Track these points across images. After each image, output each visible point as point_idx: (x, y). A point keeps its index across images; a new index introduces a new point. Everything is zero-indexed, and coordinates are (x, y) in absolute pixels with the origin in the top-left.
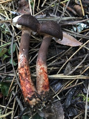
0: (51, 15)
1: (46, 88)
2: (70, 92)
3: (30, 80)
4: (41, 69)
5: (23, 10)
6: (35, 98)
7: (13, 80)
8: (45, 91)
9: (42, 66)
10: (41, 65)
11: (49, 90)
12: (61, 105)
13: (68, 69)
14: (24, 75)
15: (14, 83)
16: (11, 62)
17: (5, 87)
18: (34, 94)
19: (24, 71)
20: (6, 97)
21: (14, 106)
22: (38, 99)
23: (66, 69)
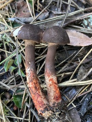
0: (55, 13)
1: (57, 100)
2: (85, 98)
3: (41, 93)
4: (50, 81)
5: (22, 12)
6: (48, 110)
7: (24, 92)
8: (57, 102)
9: (51, 77)
10: (49, 77)
11: (61, 100)
12: (77, 112)
13: (81, 74)
14: (34, 89)
15: (26, 94)
16: (19, 73)
17: (18, 99)
18: (46, 107)
19: (34, 84)
20: (20, 109)
21: (29, 117)
22: (50, 111)
23: (79, 74)
